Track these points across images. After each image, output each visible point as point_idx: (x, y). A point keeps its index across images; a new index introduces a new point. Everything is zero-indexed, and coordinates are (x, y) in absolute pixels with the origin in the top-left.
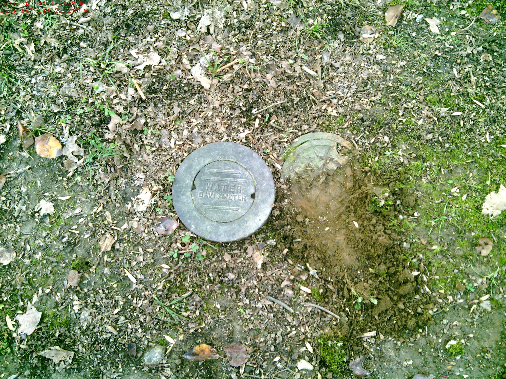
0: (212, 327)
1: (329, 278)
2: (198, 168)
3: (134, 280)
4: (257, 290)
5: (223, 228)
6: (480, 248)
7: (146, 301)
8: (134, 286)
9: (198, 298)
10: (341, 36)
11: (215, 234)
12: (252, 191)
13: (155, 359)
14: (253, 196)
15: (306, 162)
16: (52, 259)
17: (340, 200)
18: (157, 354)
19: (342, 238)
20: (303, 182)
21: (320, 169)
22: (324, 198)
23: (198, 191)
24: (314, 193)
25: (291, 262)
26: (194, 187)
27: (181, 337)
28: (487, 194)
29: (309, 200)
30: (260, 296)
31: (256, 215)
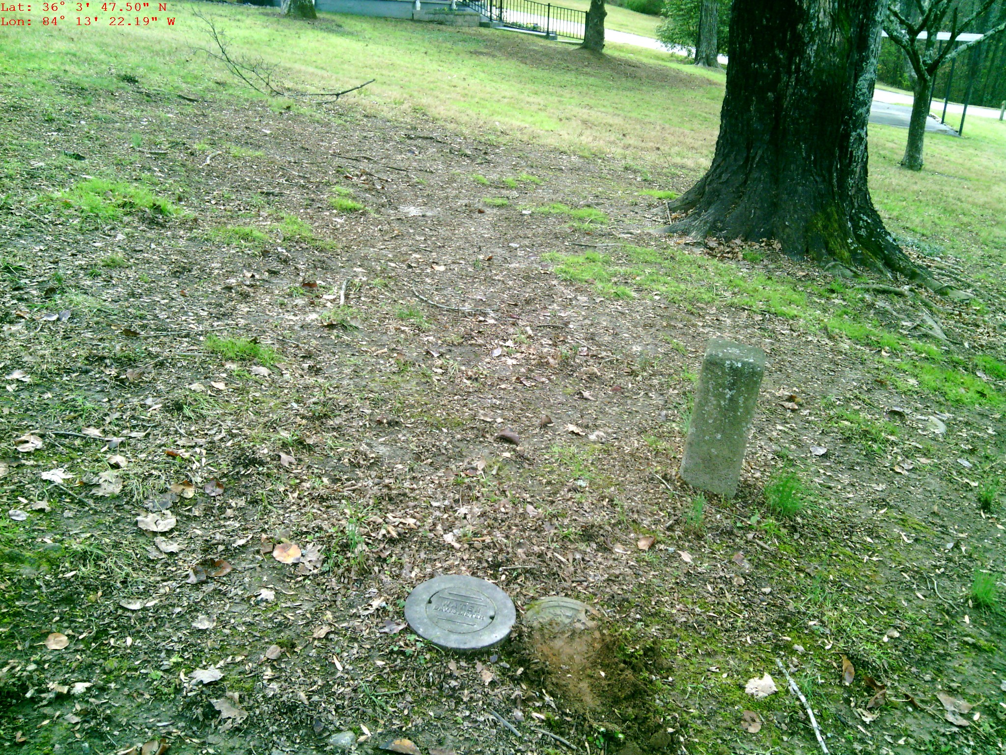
0: (420, 729)
1: (568, 711)
2: (437, 589)
3: (339, 667)
4: (481, 703)
5: (453, 637)
6: (747, 724)
7: (349, 689)
8: (339, 674)
9: (409, 698)
10: (594, 546)
11: (445, 640)
12: (492, 613)
13: (343, 742)
14: (492, 618)
15: (551, 616)
16: (255, 634)
17: (586, 656)
18: (347, 738)
19: (586, 685)
20: (546, 631)
21: (565, 625)
22: (568, 650)
23: (433, 606)
24: (558, 643)
25: (524, 687)
26: (430, 602)
27: (380, 730)
28: (750, 678)
29: (551, 648)
30: (484, 709)
31: (492, 632)
